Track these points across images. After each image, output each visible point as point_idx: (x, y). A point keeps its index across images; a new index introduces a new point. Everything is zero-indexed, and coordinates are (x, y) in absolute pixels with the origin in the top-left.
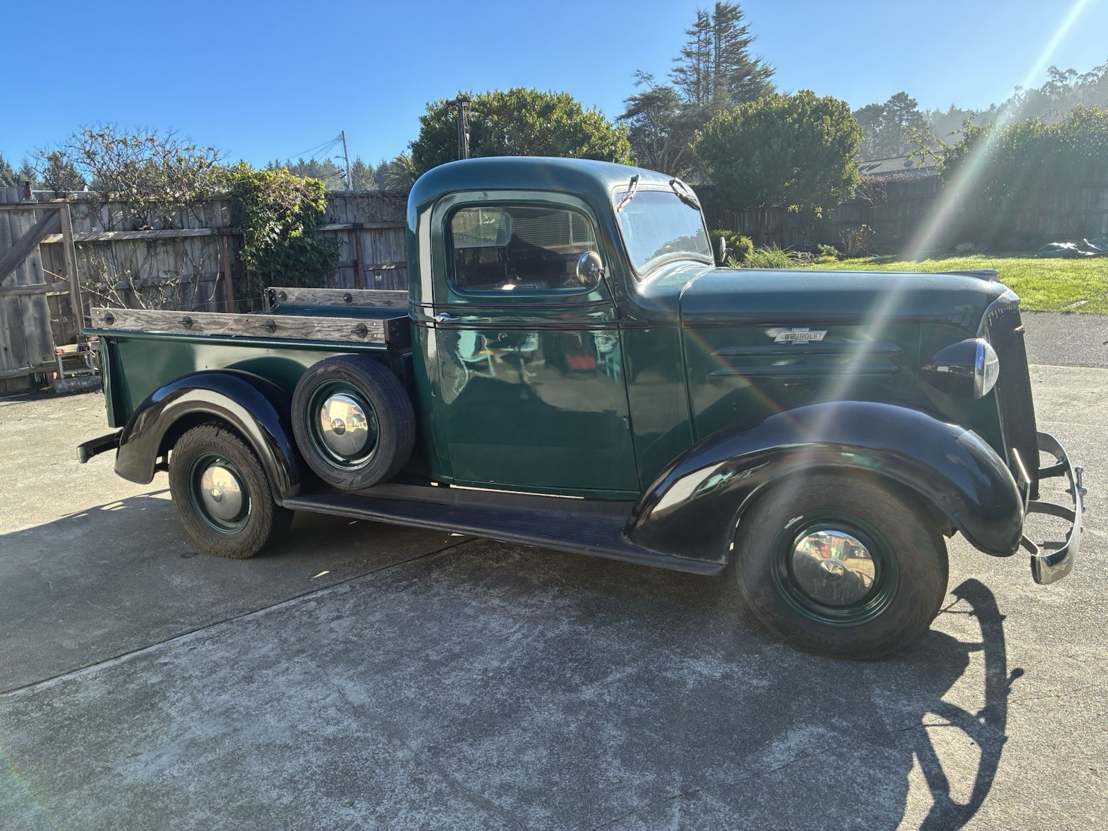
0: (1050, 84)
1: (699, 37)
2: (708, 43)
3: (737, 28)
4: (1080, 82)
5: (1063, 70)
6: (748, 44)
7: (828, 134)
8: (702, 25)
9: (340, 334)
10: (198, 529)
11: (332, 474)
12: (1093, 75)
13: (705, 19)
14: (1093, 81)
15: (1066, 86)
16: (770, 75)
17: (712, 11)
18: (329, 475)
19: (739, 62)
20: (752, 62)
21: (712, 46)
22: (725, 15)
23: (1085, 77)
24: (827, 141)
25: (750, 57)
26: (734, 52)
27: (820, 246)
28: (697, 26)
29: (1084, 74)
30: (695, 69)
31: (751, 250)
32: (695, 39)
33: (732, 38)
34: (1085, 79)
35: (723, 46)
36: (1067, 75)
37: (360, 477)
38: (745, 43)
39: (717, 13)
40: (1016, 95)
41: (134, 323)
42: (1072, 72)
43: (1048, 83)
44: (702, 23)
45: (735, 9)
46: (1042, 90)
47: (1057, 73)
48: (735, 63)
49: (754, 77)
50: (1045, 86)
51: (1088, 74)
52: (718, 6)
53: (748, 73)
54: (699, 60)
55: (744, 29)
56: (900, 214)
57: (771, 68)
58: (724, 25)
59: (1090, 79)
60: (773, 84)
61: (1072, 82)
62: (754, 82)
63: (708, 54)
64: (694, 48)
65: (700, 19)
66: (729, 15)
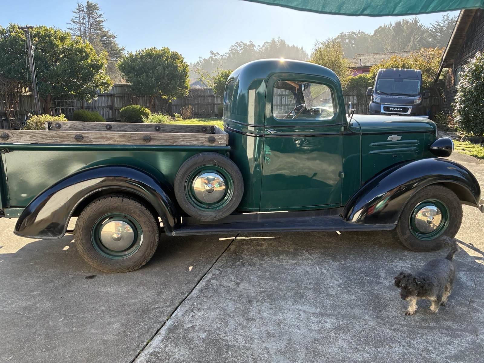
0: (211, 57)
1: (79, 15)
2: (84, 18)
3: (98, 14)
4: (221, 57)
5: (215, 52)
6: (103, 22)
7: (179, 67)
8: (80, 10)
9: (197, 142)
10: (99, 260)
11: (202, 214)
12: (225, 56)
13: (82, 7)
14: (225, 58)
15: (216, 59)
16: (114, 38)
17: (85, 4)
18: (200, 215)
19: (100, 30)
20: (106, 31)
21: (87, 20)
22: (91, 8)
23: (222, 56)
24: (180, 70)
25: (105, 29)
26: (97, 25)
27: (174, 114)
28: (78, 9)
29: (222, 55)
30: (79, 29)
31: (150, 114)
32: (77, 15)
33: (96, 18)
34: (222, 57)
35: (92, 21)
36: (216, 54)
37: (221, 213)
38: (102, 22)
39: (87, 5)
40: (199, 60)
41: (28, 139)
42: (218, 53)
43: (210, 57)
44: (80, 9)
45: (96, 5)
46: (209, 59)
47: (213, 53)
48: (98, 30)
49: (108, 38)
50: (209, 58)
51: (223, 55)
52: (88, 2)
53: (105, 35)
54: (80, 26)
55: (101, 15)
56: (196, 103)
57: (115, 35)
58: (91, 11)
59: (224, 57)
60: (116, 42)
61: (218, 57)
62: (108, 40)
63: (84, 24)
64: (77, 20)
65: (79, 7)
66: (93, 8)
